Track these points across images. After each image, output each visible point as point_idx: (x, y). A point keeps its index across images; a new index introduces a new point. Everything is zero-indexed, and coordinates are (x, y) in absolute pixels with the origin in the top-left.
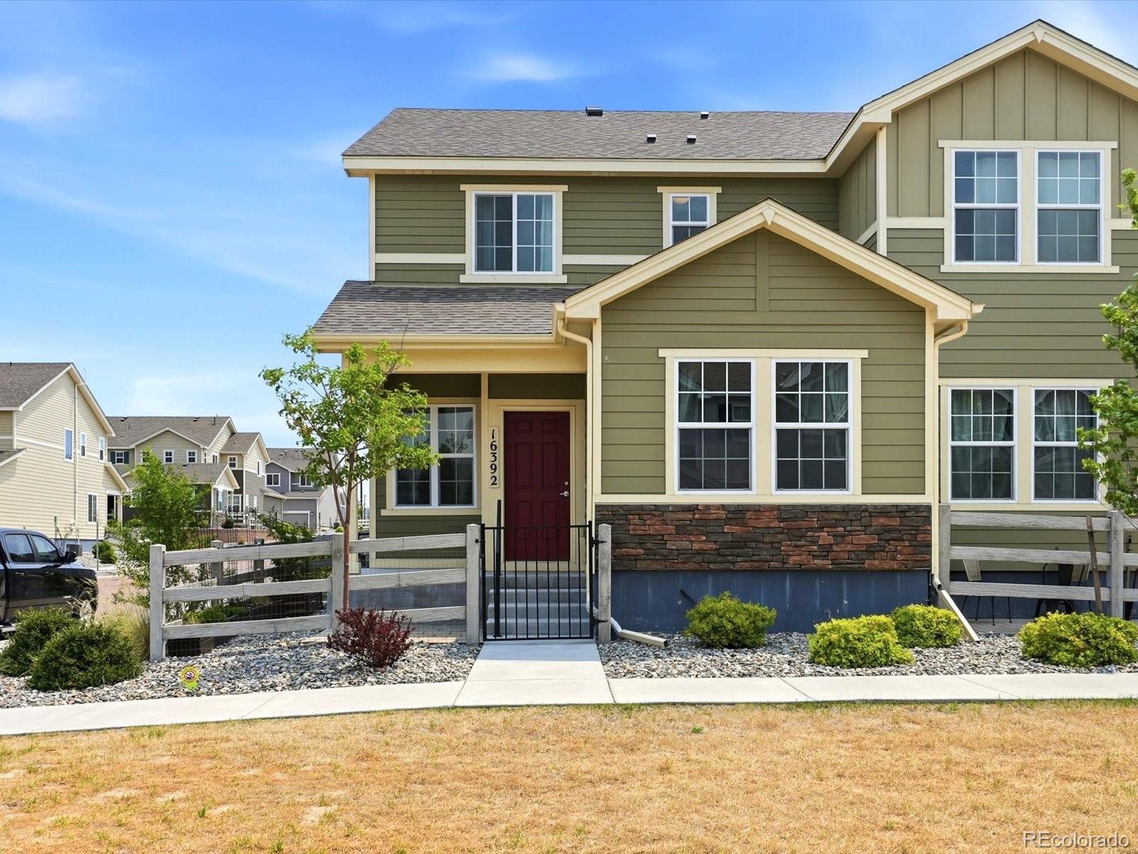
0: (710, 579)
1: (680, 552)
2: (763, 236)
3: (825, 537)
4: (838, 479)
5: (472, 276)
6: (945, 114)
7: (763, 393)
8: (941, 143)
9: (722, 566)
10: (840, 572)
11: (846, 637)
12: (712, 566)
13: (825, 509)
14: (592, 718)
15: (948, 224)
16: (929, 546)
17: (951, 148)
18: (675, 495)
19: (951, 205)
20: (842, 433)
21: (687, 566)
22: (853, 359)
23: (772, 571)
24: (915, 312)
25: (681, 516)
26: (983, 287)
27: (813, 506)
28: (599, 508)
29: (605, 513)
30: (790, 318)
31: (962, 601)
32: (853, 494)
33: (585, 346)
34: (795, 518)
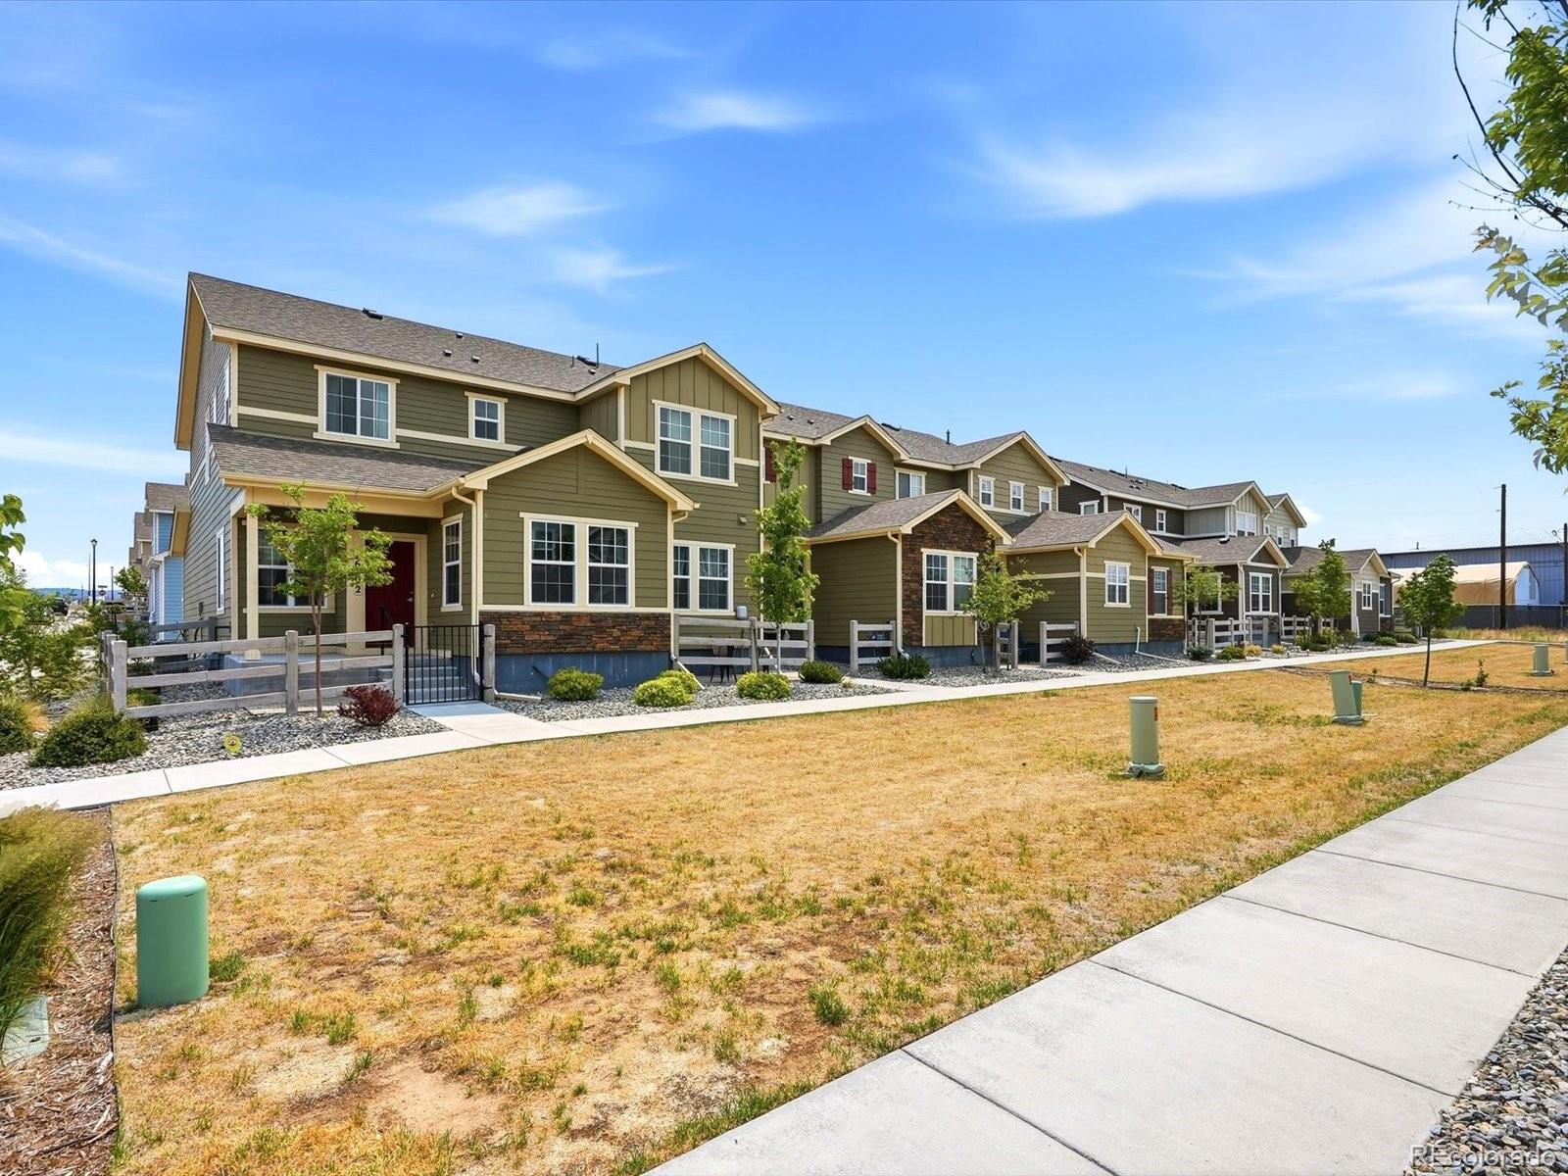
0: (550, 659)
1: (533, 642)
2: (582, 449)
3: (616, 632)
4: (622, 598)
5: (323, 434)
6: (655, 385)
7: (581, 544)
8: (653, 401)
9: (559, 650)
10: (623, 652)
11: (662, 690)
12: (553, 650)
13: (617, 616)
14: (591, 743)
15: (656, 448)
16: (670, 637)
17: (659, 404)
18: (529, 606)
19: (658, 438)
20: (624, 571)
21: (538, 651)
22: (631, 527)
23: (587, 653)
24: (661, 503)
25: (535, 619)
26: (697, 490)
27: (610, 614)
28: (482, 613)
29: (486, 618)
30: (600, 500)
31: (691, 668)
32: (630, 607)
33: (470, 506)
34: (600, 621)
